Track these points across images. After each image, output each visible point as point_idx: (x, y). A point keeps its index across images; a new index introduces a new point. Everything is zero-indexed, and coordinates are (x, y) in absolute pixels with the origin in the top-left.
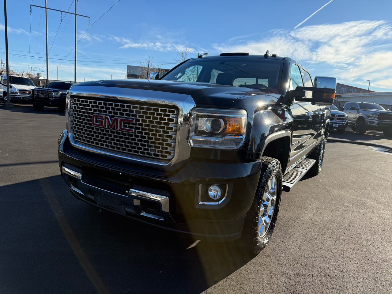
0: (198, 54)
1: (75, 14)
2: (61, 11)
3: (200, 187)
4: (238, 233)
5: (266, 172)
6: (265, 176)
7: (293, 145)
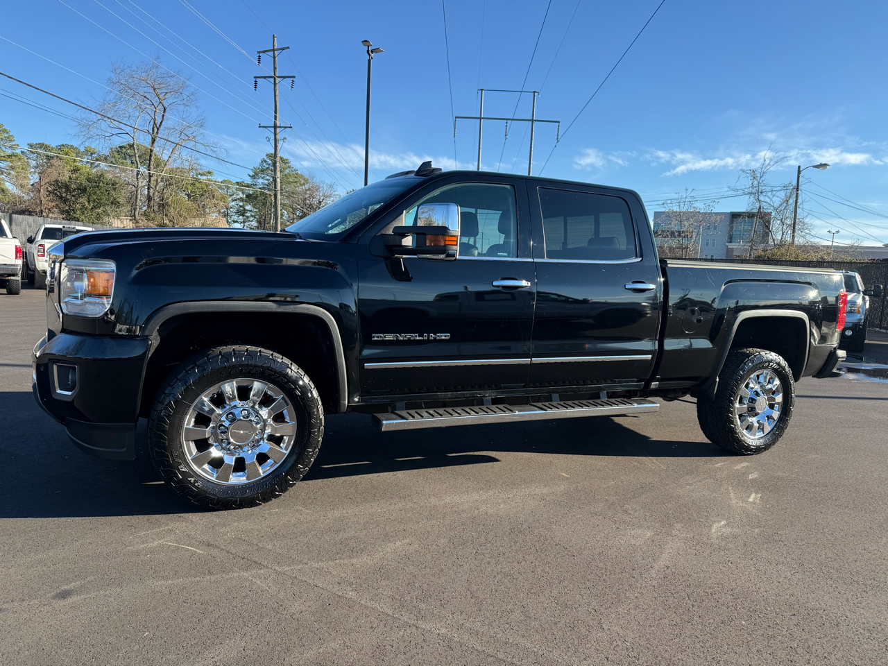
0: (799, 167)
1: (532, 120)
2: (507, 119)
3: (55, 367)
4: (124, 450)
5: (196, 365)
6: (190, 370)
7: (378, 337)
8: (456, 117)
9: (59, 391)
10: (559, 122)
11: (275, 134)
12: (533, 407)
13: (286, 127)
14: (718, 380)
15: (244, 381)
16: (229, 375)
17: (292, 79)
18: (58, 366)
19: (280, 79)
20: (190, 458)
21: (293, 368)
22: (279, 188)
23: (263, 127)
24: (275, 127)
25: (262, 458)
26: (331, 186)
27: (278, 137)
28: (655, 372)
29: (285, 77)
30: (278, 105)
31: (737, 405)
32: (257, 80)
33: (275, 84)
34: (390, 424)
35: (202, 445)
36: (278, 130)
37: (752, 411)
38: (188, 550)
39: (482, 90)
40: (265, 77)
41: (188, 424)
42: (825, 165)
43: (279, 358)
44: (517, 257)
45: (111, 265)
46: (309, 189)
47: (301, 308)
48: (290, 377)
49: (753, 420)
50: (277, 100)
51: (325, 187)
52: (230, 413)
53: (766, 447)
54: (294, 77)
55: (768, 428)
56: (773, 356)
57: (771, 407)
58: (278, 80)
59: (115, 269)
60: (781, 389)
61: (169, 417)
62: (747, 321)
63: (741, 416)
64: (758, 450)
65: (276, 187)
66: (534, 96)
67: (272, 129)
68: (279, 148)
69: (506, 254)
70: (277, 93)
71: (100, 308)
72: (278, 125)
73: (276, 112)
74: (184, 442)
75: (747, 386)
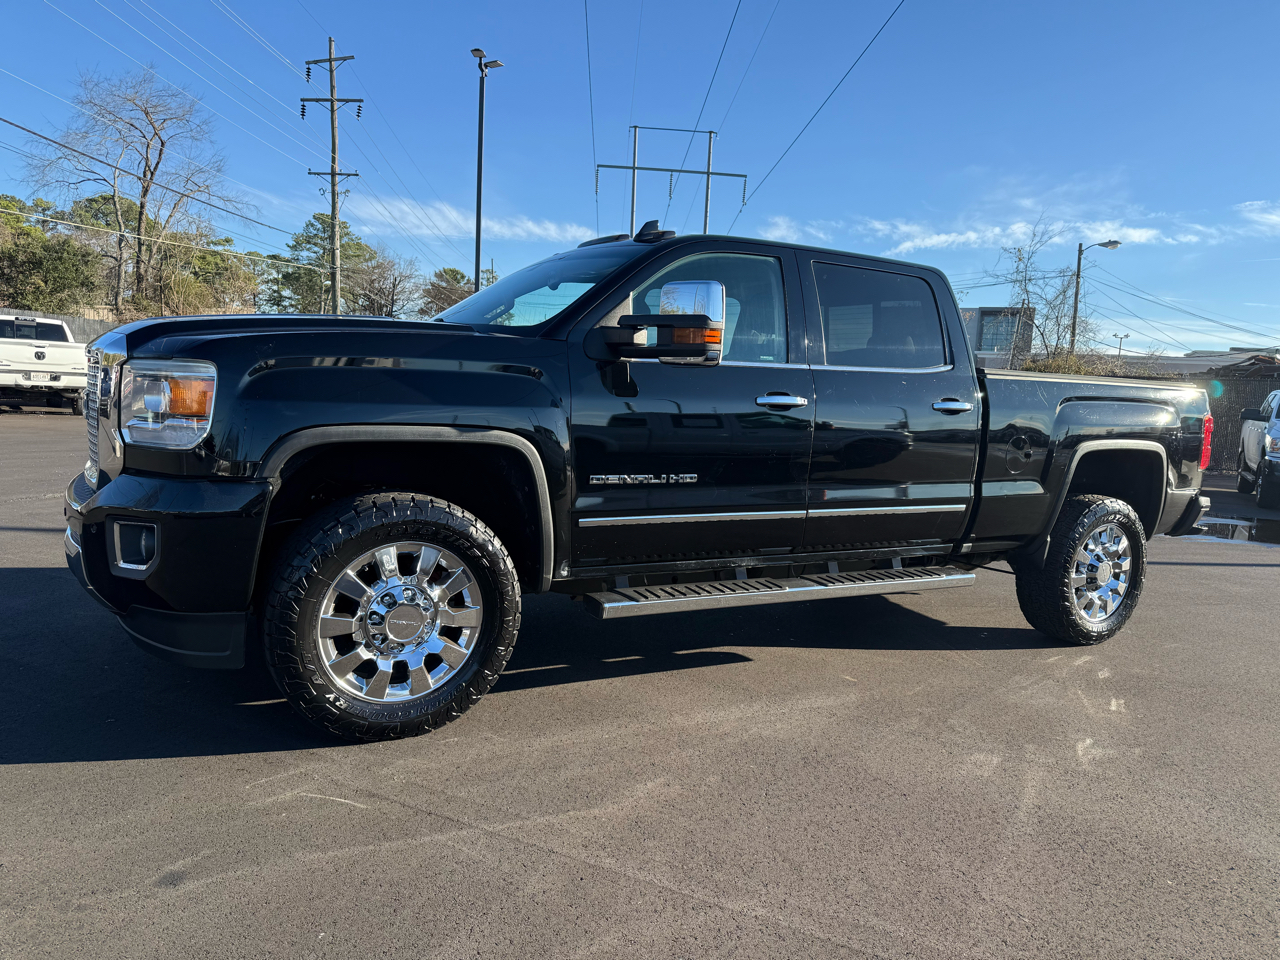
0: (1081, 245)
1: (708, 173)
2: (672, 171)
3: (116, 528)
4: (228, 653)
5: (339, 522)
6: (330, 530)
7: (598, 479)
8: (599, 166)
9: (122, 564)
10: (745, 176)
11: (333, 185)
12: (806, 581)
13: (349, 175)
14: (1049, 539)
15: (408, 546)
16: (386, 537)
17: (358, 104)
18: (121, 525)
19: (340, 104)
20: (327, 664)
21: (478, 526)
22: (338, 262)
23: (315, 174)
24: (333, 174)
25: (433, 661)
26: (411, 263)
27: (337, 188)
28: (969, 530)
29: (347, 101)
30: (337, 141)
31: (1073, 575)
32: (306, 103)
33: (332, 111)
34: (614, 607)
35: (345, 644)
36: (338, 178)
37: (1092, 584)
38: (342, 804)
39: (635, 127)
40: (317, 100)
41: (325, 613)
42: (1116, 243)
43: (458, 512)
44: (787, 362)
45: (210, 370)
46: (378, 267)
47: (491, 436)
48: (475, 540)
49: (1094, 595)
50: (337, 134)
51: (402, 263)
52: (386, 595)
53: (1111, 633)
54: (361, 101)
55: (1112, 606)
56: (1118, 505)
57: (1116, 576)
58: (337, 105)
59: (215, 375)
60: (1128, 552)
61: (297, 600)
62: (1089, 456)
63: (1077, 590)
64: (1101, 637)
65: (333, 262)
66: (710, 138)
67: (329, 178)
68: (338, 205)
69: (771, 358)
70: (336, 124)
71: (189, 436)
72: (337, 171)
73: (334, 151)
74: (320, 640)
75: (1086, 548)
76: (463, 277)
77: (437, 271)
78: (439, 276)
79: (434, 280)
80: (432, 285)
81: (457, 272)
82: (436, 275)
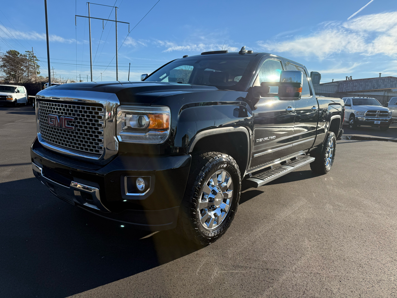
1: (116, 21)
2: (103, 19)
4: (172, 223)
5: (205, 166)
8: (76, 16)
9: (128, 194)
10: (129, 23)
14: (323, 145)
15: (219, 172)
16: (217, 169)
31: (326, 155)
39: (89, 3)
41: (200, 200)
47: (239, 129)
48: (235, 167)
55: (330, 162)
56: (333, 134)
57: (331, 153)
59: (170, 112)
61: (196, 198)
66: (116, 9)
74: (199, 211)
76: (19, 53)
77: (8, 51)
78: (8, 53)
79: (7, 55)
80: (6, 56)
81: (16, 52)
82: (7, 52)
